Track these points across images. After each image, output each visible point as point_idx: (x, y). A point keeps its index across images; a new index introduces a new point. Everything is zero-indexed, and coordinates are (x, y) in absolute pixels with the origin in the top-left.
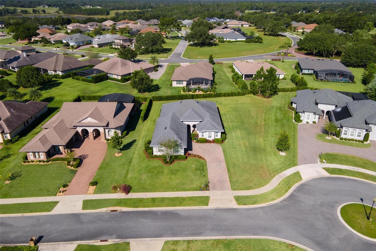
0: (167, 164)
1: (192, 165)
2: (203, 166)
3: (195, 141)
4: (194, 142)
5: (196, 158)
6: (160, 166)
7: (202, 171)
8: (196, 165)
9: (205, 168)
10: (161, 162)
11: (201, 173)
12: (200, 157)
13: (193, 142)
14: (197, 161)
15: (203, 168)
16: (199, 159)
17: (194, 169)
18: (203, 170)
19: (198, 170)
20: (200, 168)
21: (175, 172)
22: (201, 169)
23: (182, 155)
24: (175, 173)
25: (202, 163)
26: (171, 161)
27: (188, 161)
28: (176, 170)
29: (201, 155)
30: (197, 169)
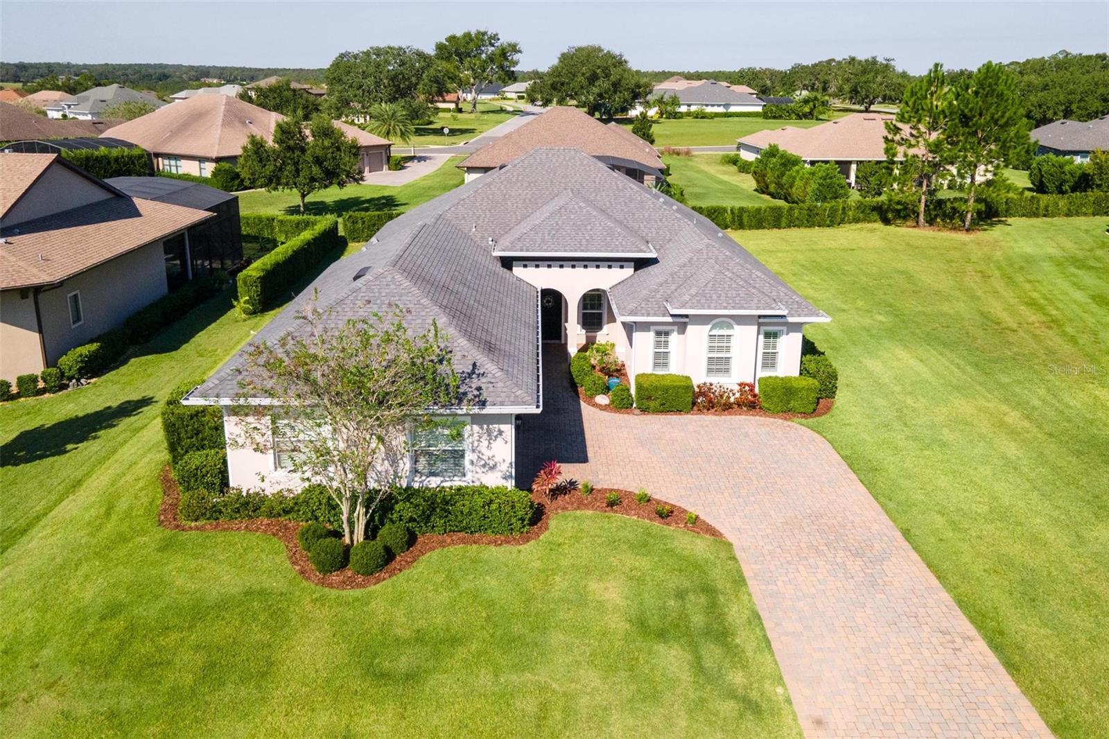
0: (335, 577)
1: (593, 586)
2: (709, 590)
3: (602, 400)
4: (596, 405)
5: (627, 523)
6: (262, 593)
7: (712, 653)
8: (636, 580)
9: (735, 614)
10: (282, 560)
11: (698, 666)
12: (666, 514)
13: (586, 409)
14: (642, 546)
15: (713, 609)
16: (657, 526)
17: (617, 624)
18: (721, 634)
19: (661, 635)
20: (684, 616)
21: (403, 663)
22: (698, 620)
23: (497, 492)
24: (412, 677)
25: (695, 566)
26: (378, 543)
27: (554, 547)
28: (420, 638)
29: (666, 493)
30: (654, 621)
